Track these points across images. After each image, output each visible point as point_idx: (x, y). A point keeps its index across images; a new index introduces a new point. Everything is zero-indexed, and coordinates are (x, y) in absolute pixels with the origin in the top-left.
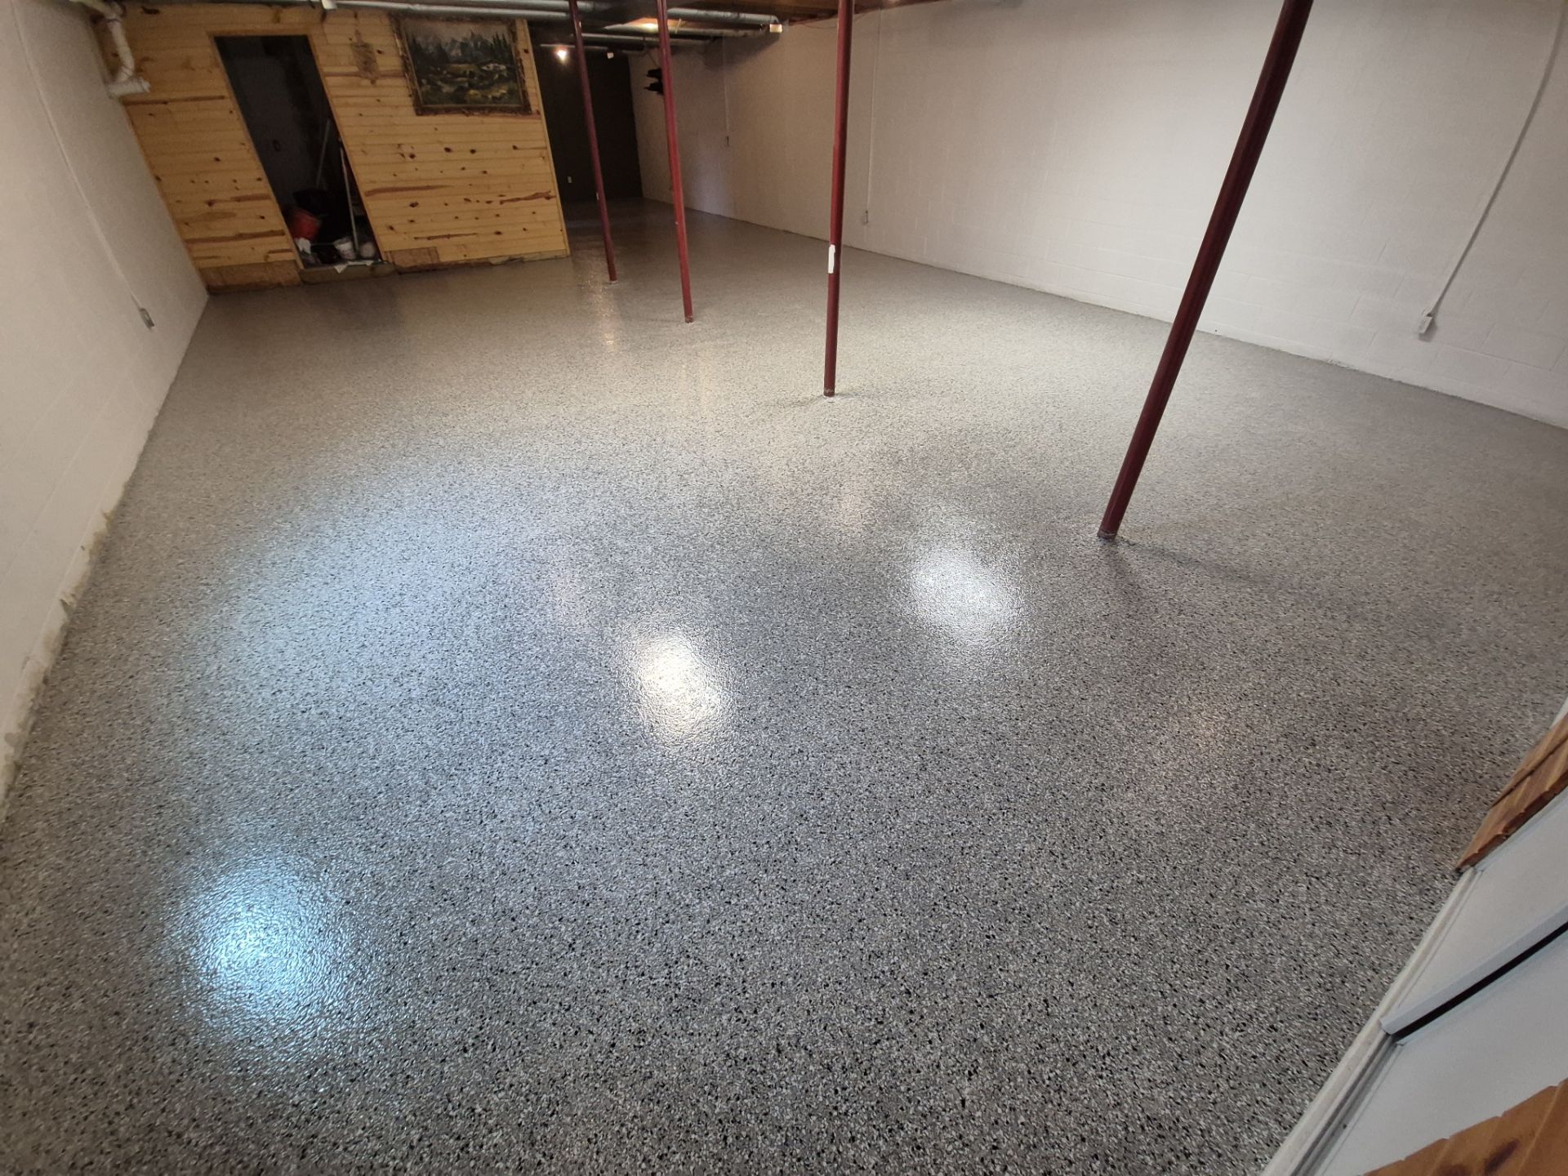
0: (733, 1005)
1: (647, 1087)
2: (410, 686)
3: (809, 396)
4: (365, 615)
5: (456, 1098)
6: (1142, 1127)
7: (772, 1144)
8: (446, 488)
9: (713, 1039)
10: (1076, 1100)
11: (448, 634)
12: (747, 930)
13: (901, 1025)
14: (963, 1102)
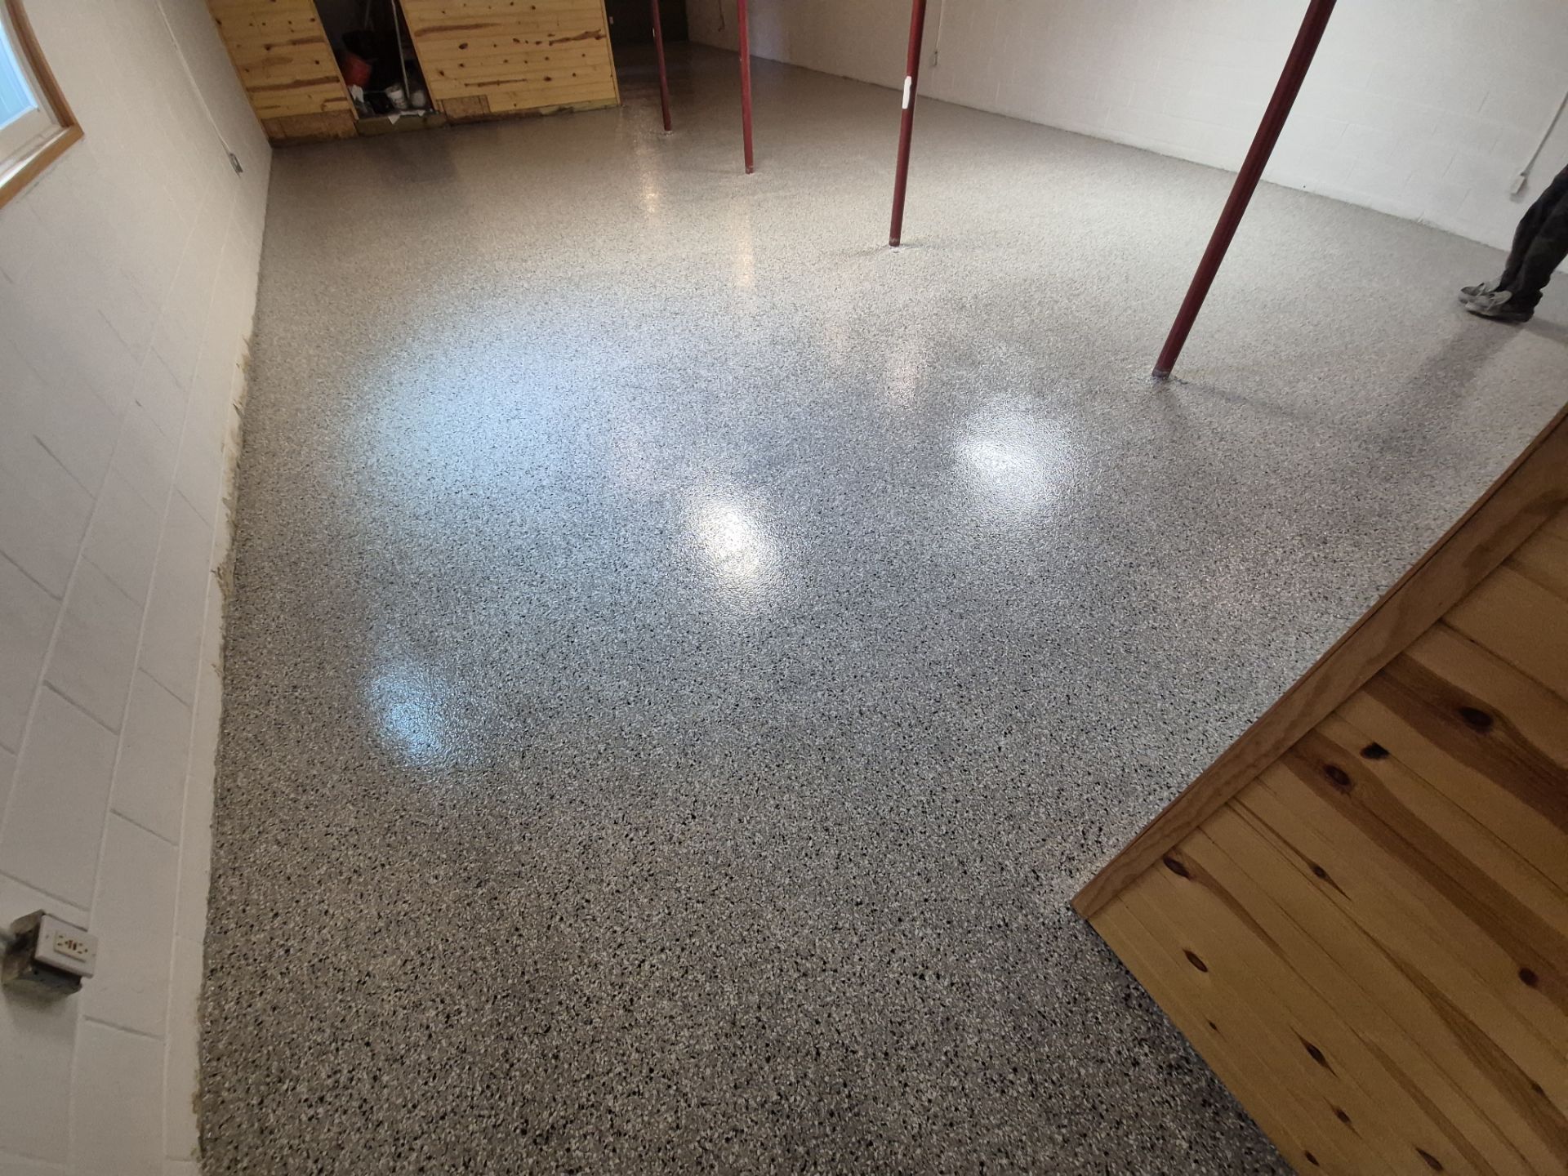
0: (825, 687)
1: (765, 729)
2: (540, 476)
3: (874, 246)
4: (490, 425)
5: (627, 729)
6: (1136, 771)
7: (858, 763)
8: (538, 324)
9: (812, 705)
10: (1086, 752)
11: (564, 441)
12: (833, 644)
13: (954, 704)
14: (1000, 749)
